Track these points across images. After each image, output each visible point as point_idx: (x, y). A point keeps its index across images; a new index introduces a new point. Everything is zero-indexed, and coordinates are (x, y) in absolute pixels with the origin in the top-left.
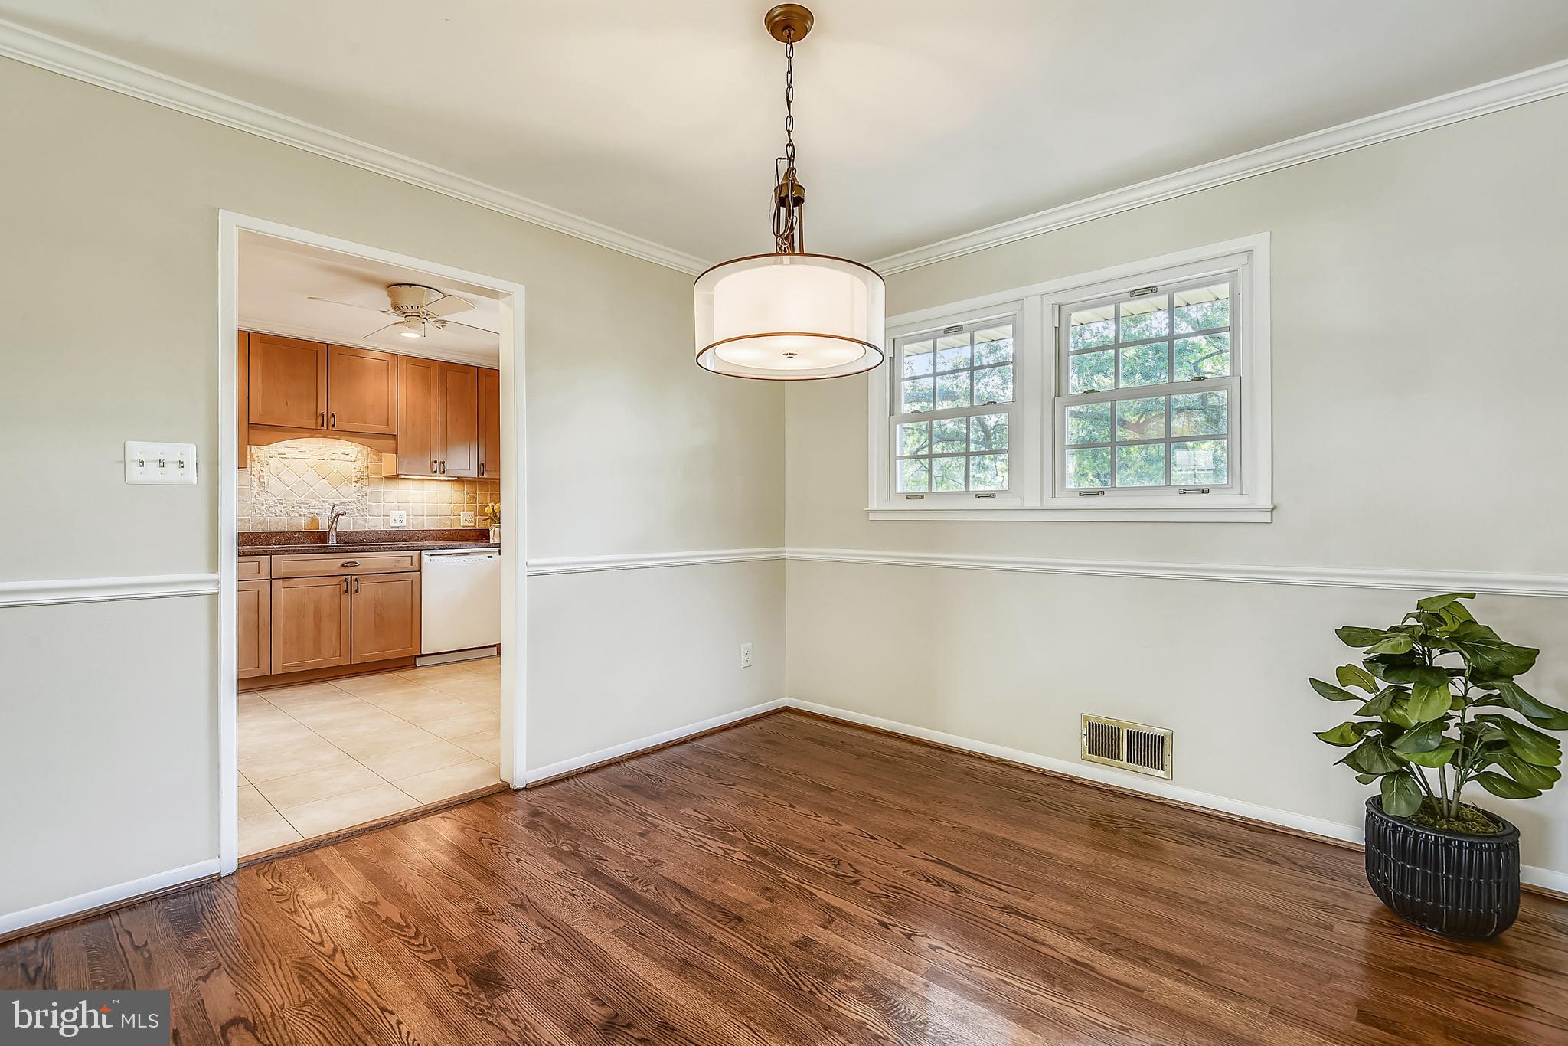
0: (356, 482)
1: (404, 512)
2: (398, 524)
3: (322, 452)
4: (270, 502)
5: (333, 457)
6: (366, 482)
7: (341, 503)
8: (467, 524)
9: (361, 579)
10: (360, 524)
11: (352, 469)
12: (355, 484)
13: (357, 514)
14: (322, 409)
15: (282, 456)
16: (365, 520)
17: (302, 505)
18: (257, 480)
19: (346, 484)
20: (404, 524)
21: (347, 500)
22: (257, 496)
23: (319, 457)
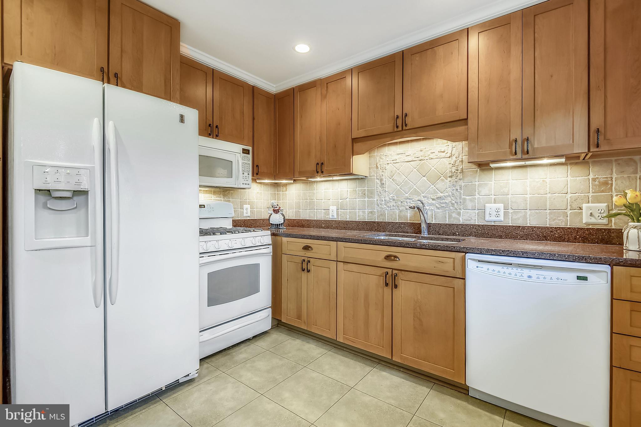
0: (451, 177)
1: (501, 206)
2: (493, 218)
3: (422, 153)
4: (387, 199)
5: (432, 156)
6: (460, 176)
7: (438, 198)
8: (593, 220)
9: (401, 275)
10: (454, 218)
11: (445, 165)
12: (449, 179)
13: (451, 208)
14: (398, 112)
15: (395, 162)
16: (459, 214)
17: (408, 201)
18: (379, 182)
19: (442, 180)
20: (502, 218)
21: (442, 195)
22: (380, 194)
23: (420, 159)
